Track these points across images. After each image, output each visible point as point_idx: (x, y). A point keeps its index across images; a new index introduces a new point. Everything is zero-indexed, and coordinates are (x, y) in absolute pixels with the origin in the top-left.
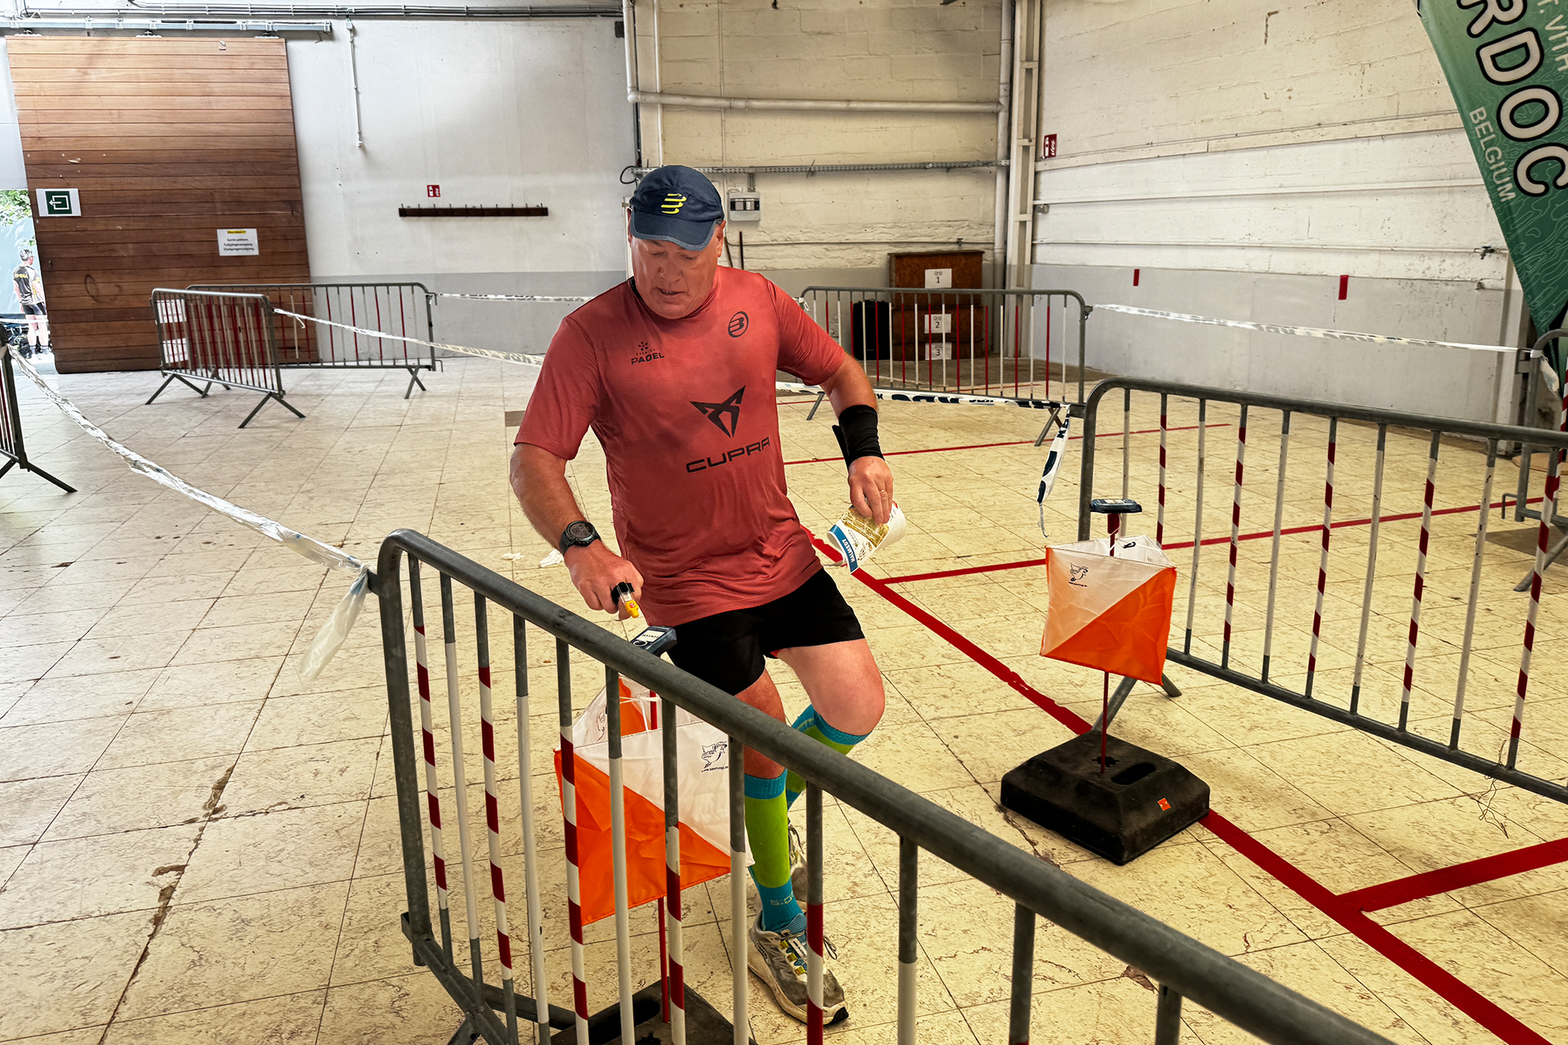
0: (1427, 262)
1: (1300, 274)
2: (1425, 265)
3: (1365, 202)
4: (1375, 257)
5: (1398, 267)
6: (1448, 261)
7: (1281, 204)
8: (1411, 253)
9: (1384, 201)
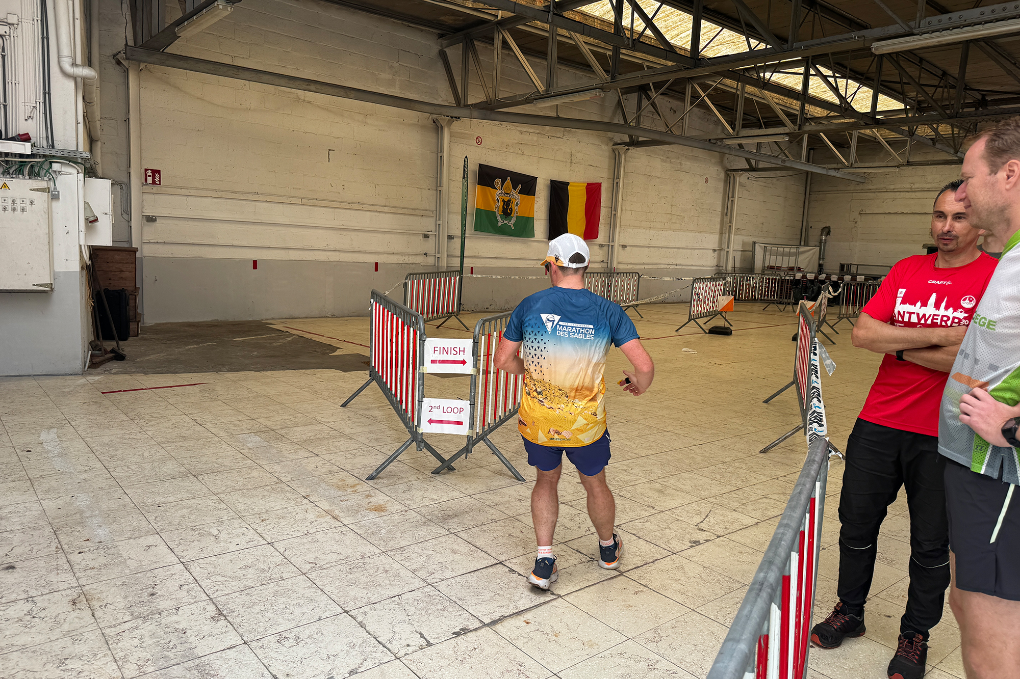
0: (404, 258)
1: (354, 262)
2: (403, 258)
3: (379, 235)
4: (386, 255)
5: (394, 259)
6: (410, 257)
7: (344, 233)
8: (397, 254)
9: (387, 236)
